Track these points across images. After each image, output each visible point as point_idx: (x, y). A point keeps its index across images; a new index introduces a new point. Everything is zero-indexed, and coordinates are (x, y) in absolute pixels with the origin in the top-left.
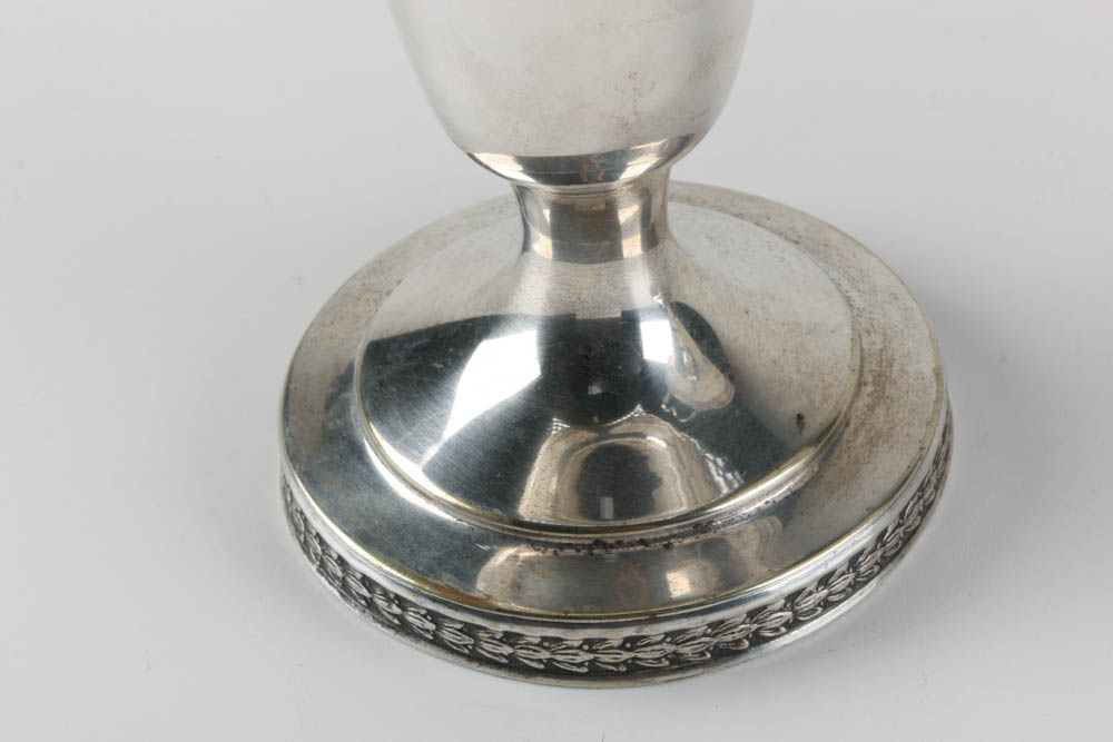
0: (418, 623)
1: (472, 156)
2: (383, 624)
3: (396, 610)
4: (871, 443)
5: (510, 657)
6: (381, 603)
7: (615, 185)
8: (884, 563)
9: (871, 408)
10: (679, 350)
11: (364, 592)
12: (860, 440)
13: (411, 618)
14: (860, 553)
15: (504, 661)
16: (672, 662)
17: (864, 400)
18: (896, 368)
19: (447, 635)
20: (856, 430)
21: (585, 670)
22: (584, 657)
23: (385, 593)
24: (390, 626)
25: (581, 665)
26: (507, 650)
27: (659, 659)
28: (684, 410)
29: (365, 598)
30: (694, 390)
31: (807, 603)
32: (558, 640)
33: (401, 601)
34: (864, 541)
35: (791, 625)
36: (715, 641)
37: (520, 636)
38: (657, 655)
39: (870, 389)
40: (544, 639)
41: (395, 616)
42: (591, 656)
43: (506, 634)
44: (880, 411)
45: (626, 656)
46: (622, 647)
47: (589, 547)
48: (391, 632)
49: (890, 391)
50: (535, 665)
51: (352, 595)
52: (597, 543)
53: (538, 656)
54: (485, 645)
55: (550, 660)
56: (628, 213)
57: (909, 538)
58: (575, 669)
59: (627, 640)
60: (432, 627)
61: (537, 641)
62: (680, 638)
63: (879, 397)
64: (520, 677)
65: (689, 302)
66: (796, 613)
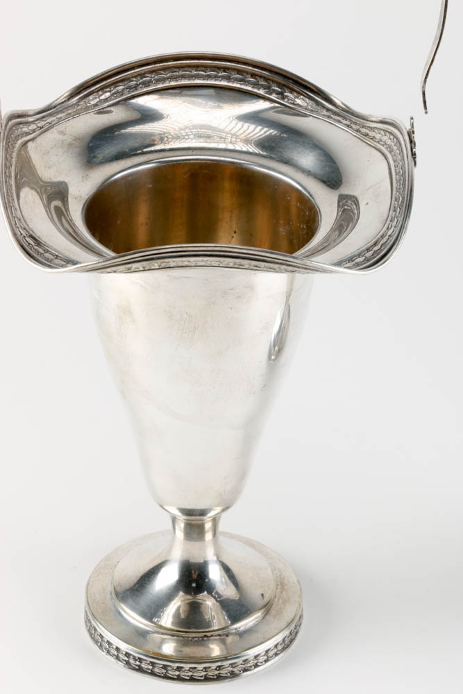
0: (146, 667)
1: (162, 507)
2: (132, 669)
3: (138, 663)
4: (284, 602)
5: (178, 676)
6: (132, 661)
7: (205, 518)
8: (284, 649)
9: (281, 593)
10: (221, 577)
11: (126, 659)
12: (280, 602)
13: (143, 665)
14: (278, 644)
15: (176, 677)
16: (231, 674)
17: (279, 590)
18: (286, 581)
19: (156, 670)
20: (278, 599)
21: (203, 678)
22: (204, 673)
23: (134, 658)
24: (135, 669)
25: (201, 677)
26: (177, 673)
27: (227, 673)
28: (220, 596)
29: (125, 661)
30: (225, 590)
31: (271, 654)
32: (195, 668)
33: (140, 660)
34: (279, 640)
35: (266, 661)
36: (244, 666)
37: (182, 667)
38: (226, 672)
39: (279, 586)
40: (191, 668)
41: (137, 665)
42: (205, 673)
43: (178, 667)
44: (284, 593)
45: (217, 672)
46: (216, 669)
47: (202, 637)
48: (135, 672)
49: (285, 587)
50: (186, 678)
51: (120, 661)
52: (205, 636)
53: (188, 674)
54: (170, 672)
55: (192, 676)
56: (208, 526)
57: (292, 641)
58: (200, 678)
59: (217, 667)
60: (151, 667)
61: (188, 669)
62: (234, 666)
63: (283, 589)
64: (181, 682)
65: (225, 561)
66: (268, 657)
